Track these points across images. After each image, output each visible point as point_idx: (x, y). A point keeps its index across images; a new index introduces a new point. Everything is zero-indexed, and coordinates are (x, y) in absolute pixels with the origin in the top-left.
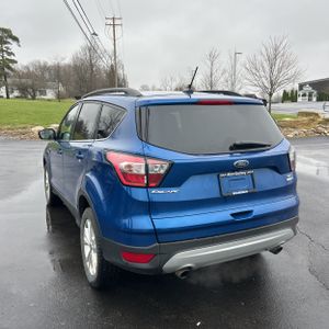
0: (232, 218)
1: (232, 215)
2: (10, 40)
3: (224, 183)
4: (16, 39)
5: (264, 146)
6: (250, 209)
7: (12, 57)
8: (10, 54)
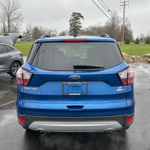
0: (67, 108)
1: (68, 107)
2: (80, 18)
3: (66, 87)
4: (82, 17)
5: (100, 68)
6: (81, 105)
7: (80, 25)
8: (79, 23)
